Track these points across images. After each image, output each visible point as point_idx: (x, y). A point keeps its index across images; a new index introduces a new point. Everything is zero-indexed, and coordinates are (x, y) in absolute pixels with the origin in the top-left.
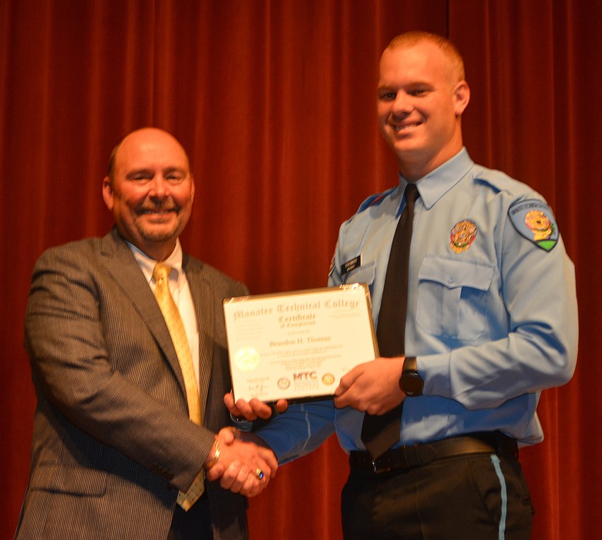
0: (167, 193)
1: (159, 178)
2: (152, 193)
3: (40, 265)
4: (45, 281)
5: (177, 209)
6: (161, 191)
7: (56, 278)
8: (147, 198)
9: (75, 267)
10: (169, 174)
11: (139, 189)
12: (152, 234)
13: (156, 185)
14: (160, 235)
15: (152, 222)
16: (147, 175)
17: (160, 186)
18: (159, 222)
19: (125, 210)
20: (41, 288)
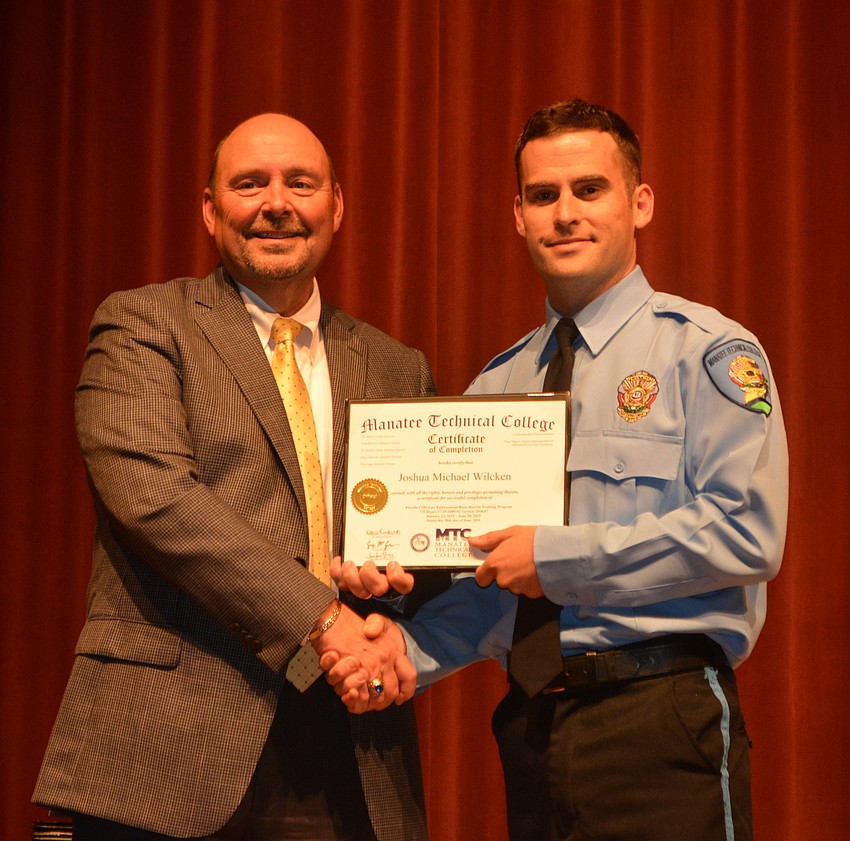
0: (289, 207)
1: (277, 183)
2: (266, 207)
3: (101, 317)
4: (104, 341)
5: (307, 231)
6: (278, 204)
7: (119, 337)
8: (260, 216)
9: (148, 320)
10: (293, 178)
11: (245, 203)
12: (266, 268)
13: (272, 194)
14: (279, 271)
15: (267, 250)
16: (259, 179)
17: (276, 196)
18: (278, 250)
19: (230, 233)
20: (98, 351)
